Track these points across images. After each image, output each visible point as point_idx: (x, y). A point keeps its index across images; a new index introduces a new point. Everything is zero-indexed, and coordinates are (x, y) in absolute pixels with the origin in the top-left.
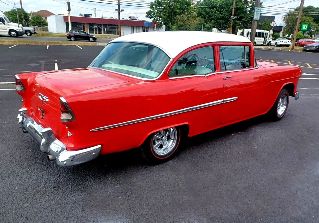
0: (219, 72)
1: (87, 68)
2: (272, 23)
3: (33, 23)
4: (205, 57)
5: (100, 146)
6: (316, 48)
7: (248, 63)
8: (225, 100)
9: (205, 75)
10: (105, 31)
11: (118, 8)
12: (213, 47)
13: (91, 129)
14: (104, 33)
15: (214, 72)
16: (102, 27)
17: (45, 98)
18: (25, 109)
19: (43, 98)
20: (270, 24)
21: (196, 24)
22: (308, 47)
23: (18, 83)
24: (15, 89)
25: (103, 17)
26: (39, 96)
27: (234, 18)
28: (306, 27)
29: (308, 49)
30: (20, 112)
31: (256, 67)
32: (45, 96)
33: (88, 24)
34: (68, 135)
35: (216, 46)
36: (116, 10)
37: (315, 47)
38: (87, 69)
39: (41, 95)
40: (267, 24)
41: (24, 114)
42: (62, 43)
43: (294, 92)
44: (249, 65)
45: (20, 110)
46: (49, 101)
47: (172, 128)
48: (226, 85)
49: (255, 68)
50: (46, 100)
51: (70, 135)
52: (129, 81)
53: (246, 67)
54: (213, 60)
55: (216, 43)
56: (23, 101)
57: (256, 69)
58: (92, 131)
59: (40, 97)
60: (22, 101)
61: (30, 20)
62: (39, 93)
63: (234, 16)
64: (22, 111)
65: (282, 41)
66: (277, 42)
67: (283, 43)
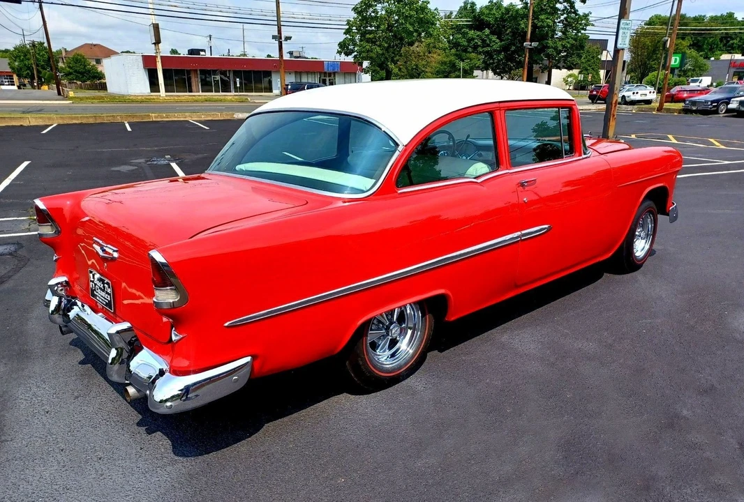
0: (507, 171)
1: (203, 175)
2: (602, 53)
3: (70, 74)
4: (468, 136)
5: (248, 359)
6: (711, 104)
7: (568, 147)
8: (524, 232)
9: (476, 178)
10: (238, 85)
11: (276, 34)
12: (492, 113)
13: (226, 322)
14: (236, 90)
15: (496, 171)
16: (229, 78)
17: (110, 249)
18: (63, 279)
19: (104, 251)
20: (599, 56)
21: (439, 63)
22: (694, 103)
23: (43, 217)
24: (36, 233)
25: (229, 55)
26: (94, 245)
27: (531, 45)
28: (676, 59)
29: (694, 108)
30: (51, 287)
31: (585, 154)
32: (109, 246)
33: (199, 72)
34: (174, 338)
35: (498, 112)
36: (274, 37)
37: (709, 103)
38: (203, 178)
39: (101, 242)
40: (593, 57)
41: (62, 290)
42: (155, 117)
43: (668, 205)
44: (571, 151)
45: (52, 282)
46: (119, 257)
47: (410, 304)
48: (525, 199)
49: (584, 156)
50: (112, 255)
51: (178, 338)
52: (307, 203)
53: (565, 156)
54: (491, 142)
55: (497, 105)
56: (56, 260)
57: (586, 158)
58: (227, 327)
59: (97, 248)
60: (54, 258)
61: (62, 68)
62: (95, 238)
63: (531, 41)
64: (57, 284)
65: (636, 92)
66: (626, 94)
67: (638, 97)
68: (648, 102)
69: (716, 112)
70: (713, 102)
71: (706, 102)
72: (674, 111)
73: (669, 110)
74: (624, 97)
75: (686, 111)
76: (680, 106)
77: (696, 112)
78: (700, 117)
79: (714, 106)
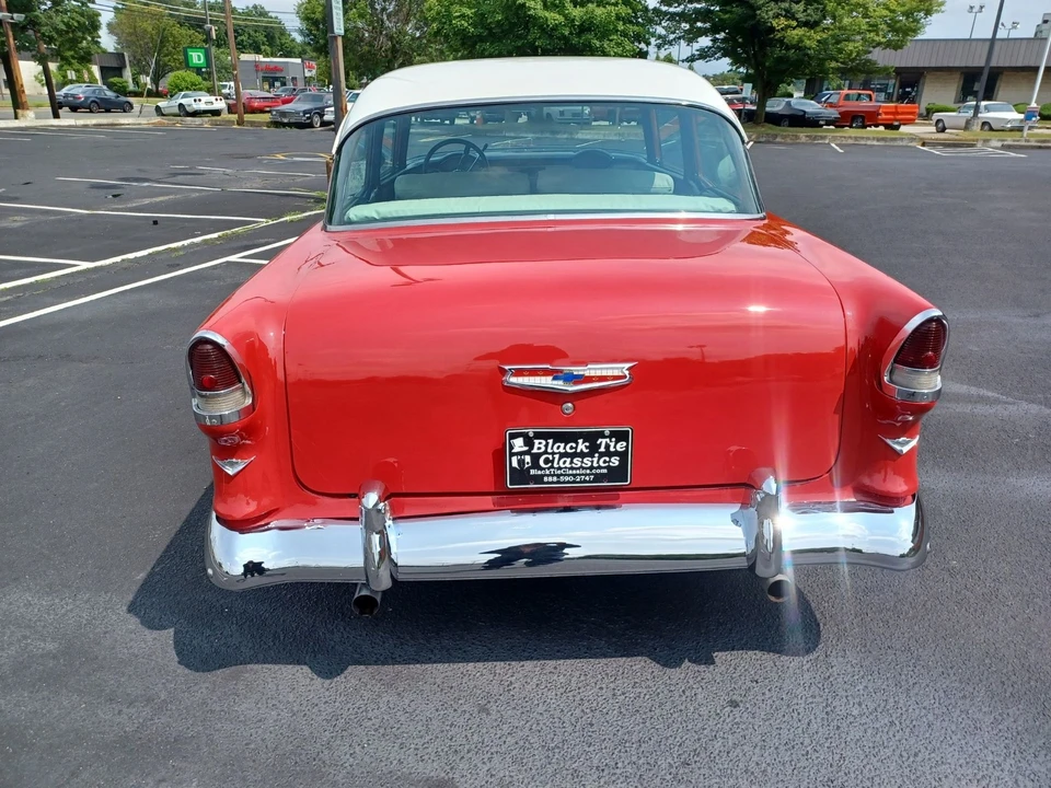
6: (304, 116)
22: (283, 114)
29: (285, 121)
34: (900, 449)
37: (301, 114)
65: (197, 98)
66: (184, 101)
67: (202, 106)
68: (216, 113)
69: (311, 126)
70: (305, 112)
71: (298, 113)
72: (259, 124)
73: (252, 123)
74: (181, 105)
75: (277, 124)
76: (266, 117)
77: (290, 125)
78: (295, 131)
79: (308, 118)
